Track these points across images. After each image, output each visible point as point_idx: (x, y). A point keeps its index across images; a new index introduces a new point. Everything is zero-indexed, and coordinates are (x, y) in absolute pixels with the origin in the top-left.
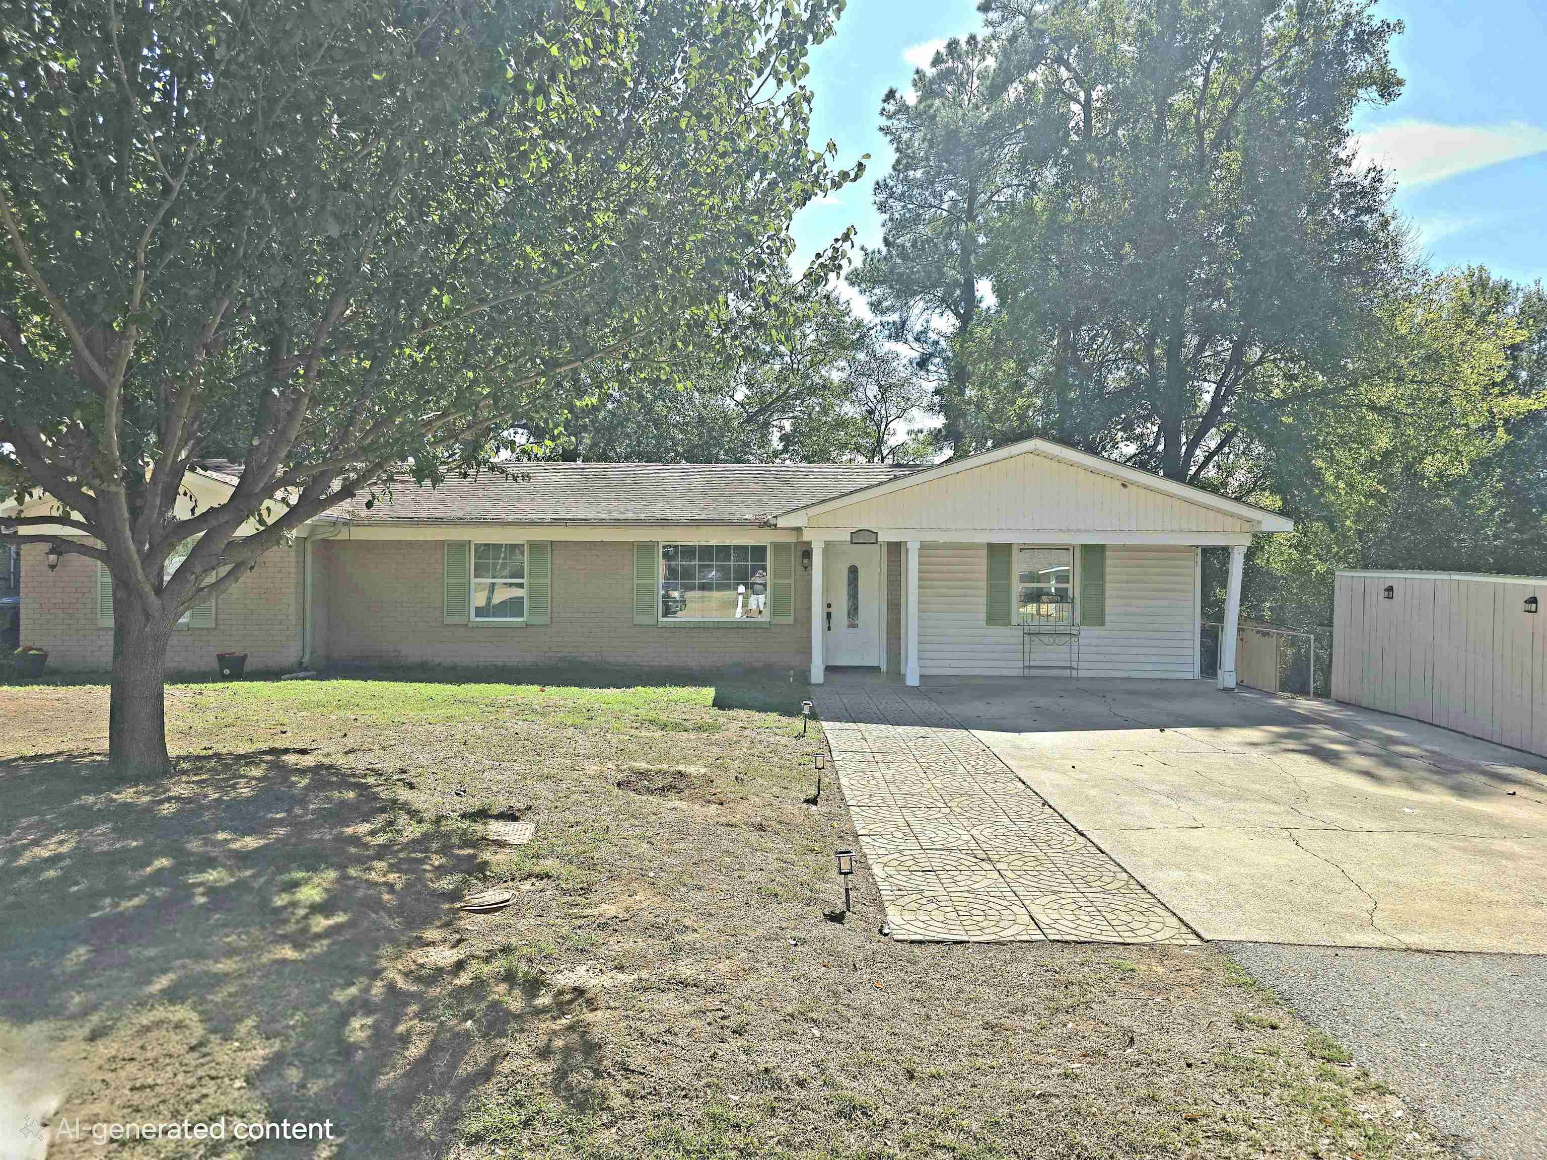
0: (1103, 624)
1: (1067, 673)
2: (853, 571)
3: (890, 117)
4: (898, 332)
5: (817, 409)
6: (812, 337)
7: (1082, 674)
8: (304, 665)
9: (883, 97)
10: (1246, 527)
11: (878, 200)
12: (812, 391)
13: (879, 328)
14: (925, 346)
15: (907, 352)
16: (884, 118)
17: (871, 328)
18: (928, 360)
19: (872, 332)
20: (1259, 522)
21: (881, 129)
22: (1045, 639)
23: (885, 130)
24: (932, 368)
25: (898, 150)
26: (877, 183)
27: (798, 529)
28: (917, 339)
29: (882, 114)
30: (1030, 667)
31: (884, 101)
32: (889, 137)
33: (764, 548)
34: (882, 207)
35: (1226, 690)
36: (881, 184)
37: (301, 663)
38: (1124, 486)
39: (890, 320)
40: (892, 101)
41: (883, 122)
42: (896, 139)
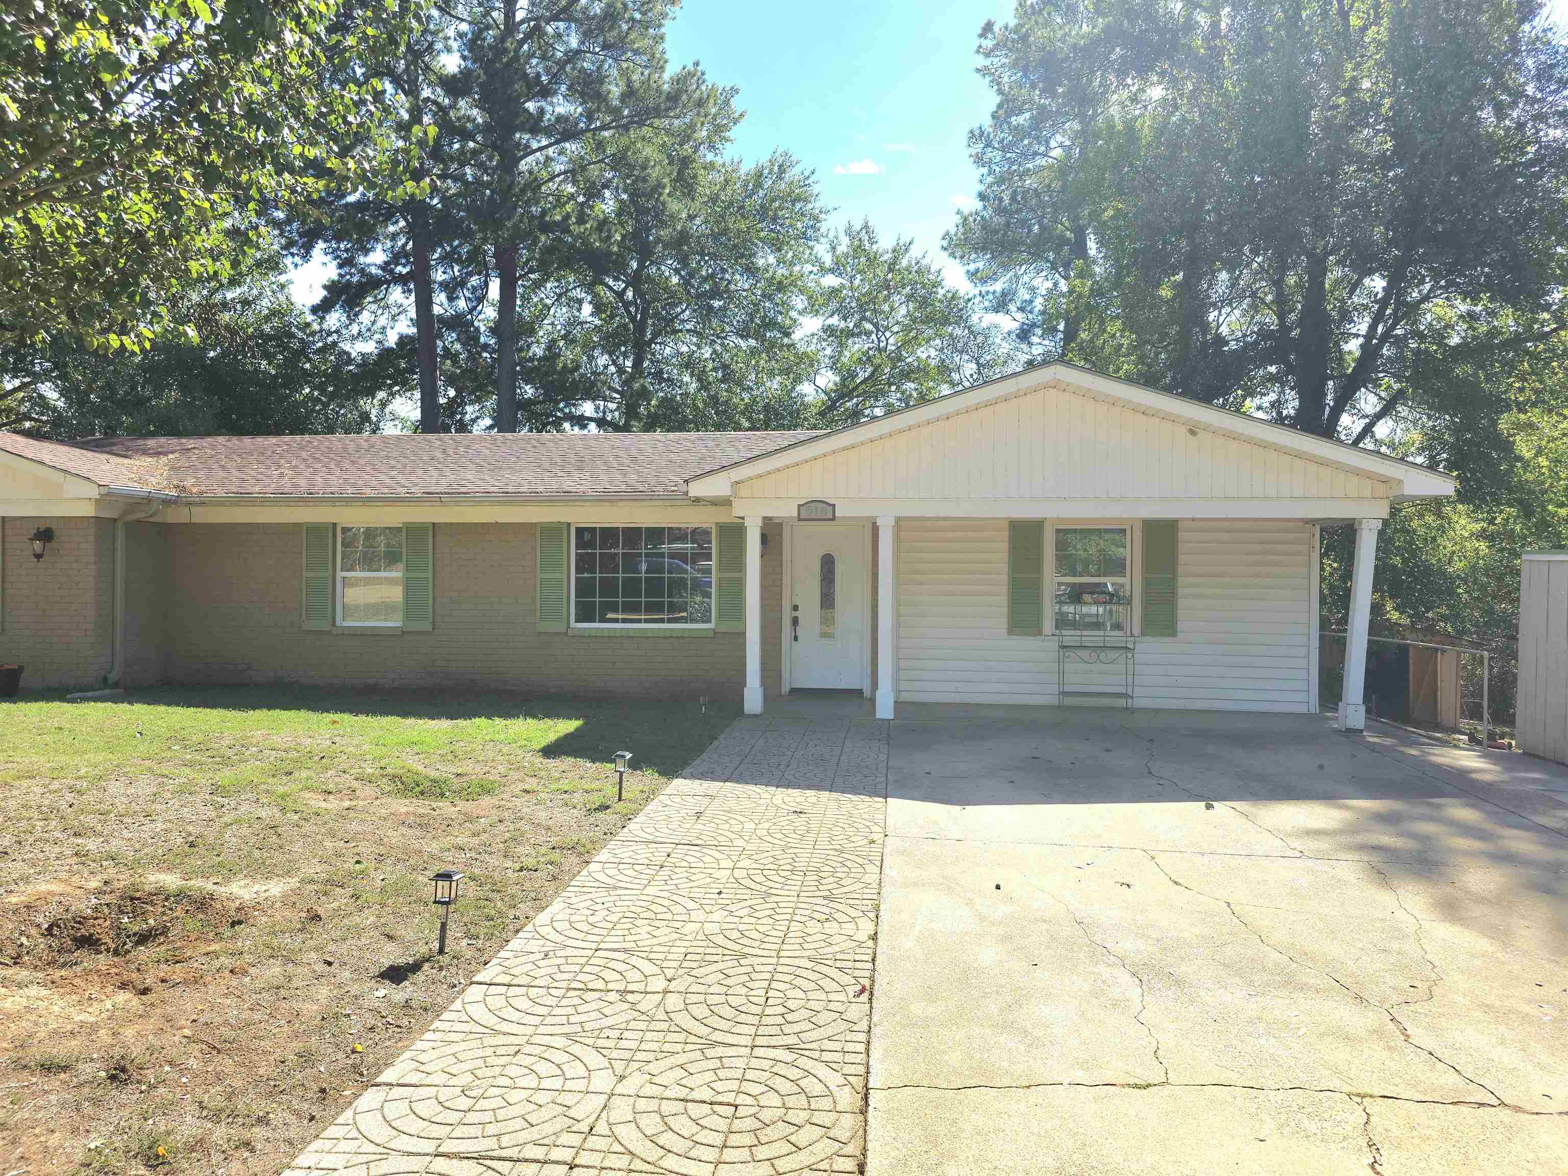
0: (1173, 633)
1: (1122, 702)
2: (828, 563)
3: (987, 55)
4: (1001, 304)
5: (915, 394)
6: (903, 311)
7: (1139, 703)
8: (110, 682)
9: (979, 31)
10: (1381, 490)
11: (974, 152)
12: (907, 375)
13: (978, 299)
14: (1030, 316)
15: (1008, 323)
16: (981, 57)
17: (969, 300)
18: (1029, 331)
19: (970, 304)
20: (1400, 482)
21: (978, 70)
22: (1084, 654)
23: (983, 71)
24: (1035, 339)
25: (1000, 92)
26: (971, 132)
27: (726, 502)
28: (1021, 309)
29: (978, 52)
30: (1064, 694)
31: (981, 36)
32: (988, 79)
33: (707, 533)
34: (979, 160)
35: (1350, 731)
36: (977, 133)
37: (105, 679)
38: (1192, 432)
39: (991, 289)
40: (990, 36)
41: (981, 61)
42: (996, 82)
